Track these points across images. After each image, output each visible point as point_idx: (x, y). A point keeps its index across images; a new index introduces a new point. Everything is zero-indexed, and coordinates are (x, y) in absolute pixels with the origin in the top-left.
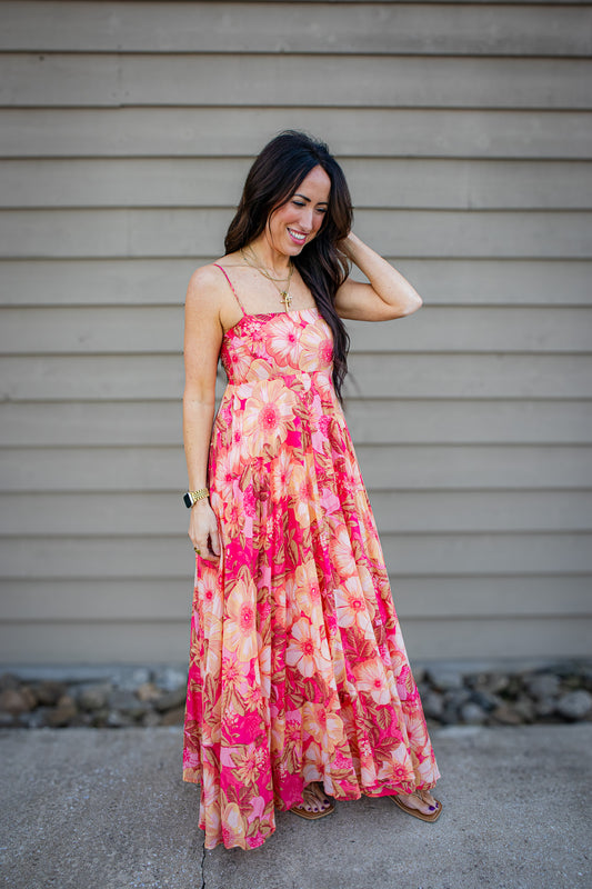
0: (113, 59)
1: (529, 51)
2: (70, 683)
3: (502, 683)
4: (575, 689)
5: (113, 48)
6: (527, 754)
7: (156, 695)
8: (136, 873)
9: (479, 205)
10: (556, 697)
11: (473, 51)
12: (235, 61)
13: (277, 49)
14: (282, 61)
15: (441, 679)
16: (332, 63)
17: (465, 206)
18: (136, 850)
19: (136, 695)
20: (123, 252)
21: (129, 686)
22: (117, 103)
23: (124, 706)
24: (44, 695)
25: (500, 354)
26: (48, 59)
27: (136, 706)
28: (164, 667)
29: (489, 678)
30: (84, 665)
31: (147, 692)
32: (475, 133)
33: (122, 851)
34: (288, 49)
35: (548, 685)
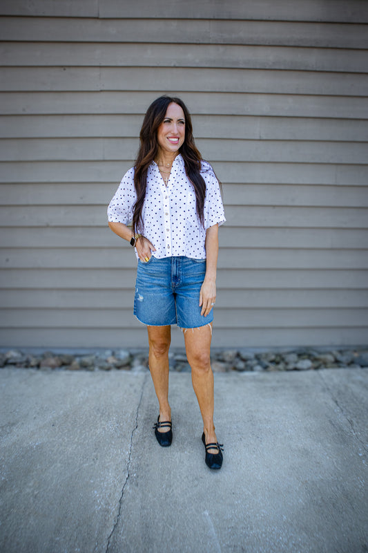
0: (98, 69)
1: (288, 68)
2: (76, 356)
3: (273, 357)
4: (304, 359)
5: (98, 65)
6: (278, 382)
7: (115, 361)
8: (109, 422)
9: (264, 138)
10: (296, 362)
12: (153, 70)
13: (172, 65)
14: (175, 70)
15: (244, 354)
16: (197, 72)
17: (258, 138)
18: (109, 414)
19: (107, 361)
20: (101, 158)
21: (103, 357)
22: (99, 90)
23: (101, 365)
24: (65, 360)
25: (274, 206)
26: (67, 69)
27: (106, 365)
28: (119, 349)
29: (267, 355)
30: (83, 348)
31: (112, 360)
32: (263, 105)
33: (103, 414)
34: (177, 65)
35: (293, 357)
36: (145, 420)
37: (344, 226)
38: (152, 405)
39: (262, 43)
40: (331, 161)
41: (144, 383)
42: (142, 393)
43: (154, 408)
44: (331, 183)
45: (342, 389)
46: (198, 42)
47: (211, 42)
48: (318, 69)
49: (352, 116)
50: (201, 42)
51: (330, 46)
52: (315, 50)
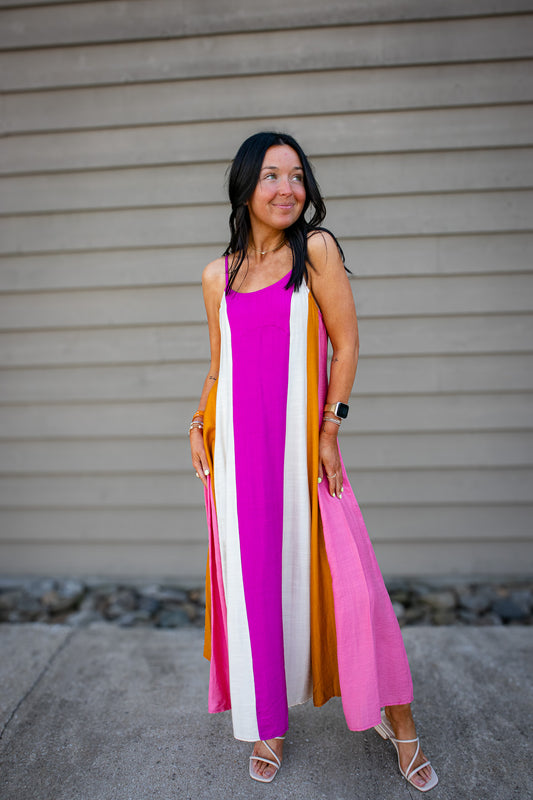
1: (329, 66)
11: (282, 69)
12: (90, 93)
13: (123, 80)
14: (129, 90)
19: (39, 601)
20: (14, 249)
21: (36, 593)
23: (26, 609)
28: (67, 579)
31: (49, 598)
34: (131, 79)
36: (21, 725)
37: (461, 349)
38: (50, 696)
39: (280, 26)
40: (425, 231)
41: (61, 648)
42: (46, 669)
43: (50, 701)
44: (429, 271)
45: (423, 672)
46: (165, 35)
47: (188, 32)
48: (387, 63)
49: (460, 144)
50: (170, 33)
51: (407, 17)
52: (381, 29)
